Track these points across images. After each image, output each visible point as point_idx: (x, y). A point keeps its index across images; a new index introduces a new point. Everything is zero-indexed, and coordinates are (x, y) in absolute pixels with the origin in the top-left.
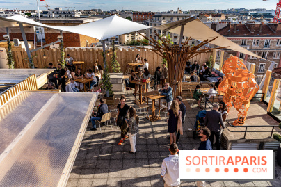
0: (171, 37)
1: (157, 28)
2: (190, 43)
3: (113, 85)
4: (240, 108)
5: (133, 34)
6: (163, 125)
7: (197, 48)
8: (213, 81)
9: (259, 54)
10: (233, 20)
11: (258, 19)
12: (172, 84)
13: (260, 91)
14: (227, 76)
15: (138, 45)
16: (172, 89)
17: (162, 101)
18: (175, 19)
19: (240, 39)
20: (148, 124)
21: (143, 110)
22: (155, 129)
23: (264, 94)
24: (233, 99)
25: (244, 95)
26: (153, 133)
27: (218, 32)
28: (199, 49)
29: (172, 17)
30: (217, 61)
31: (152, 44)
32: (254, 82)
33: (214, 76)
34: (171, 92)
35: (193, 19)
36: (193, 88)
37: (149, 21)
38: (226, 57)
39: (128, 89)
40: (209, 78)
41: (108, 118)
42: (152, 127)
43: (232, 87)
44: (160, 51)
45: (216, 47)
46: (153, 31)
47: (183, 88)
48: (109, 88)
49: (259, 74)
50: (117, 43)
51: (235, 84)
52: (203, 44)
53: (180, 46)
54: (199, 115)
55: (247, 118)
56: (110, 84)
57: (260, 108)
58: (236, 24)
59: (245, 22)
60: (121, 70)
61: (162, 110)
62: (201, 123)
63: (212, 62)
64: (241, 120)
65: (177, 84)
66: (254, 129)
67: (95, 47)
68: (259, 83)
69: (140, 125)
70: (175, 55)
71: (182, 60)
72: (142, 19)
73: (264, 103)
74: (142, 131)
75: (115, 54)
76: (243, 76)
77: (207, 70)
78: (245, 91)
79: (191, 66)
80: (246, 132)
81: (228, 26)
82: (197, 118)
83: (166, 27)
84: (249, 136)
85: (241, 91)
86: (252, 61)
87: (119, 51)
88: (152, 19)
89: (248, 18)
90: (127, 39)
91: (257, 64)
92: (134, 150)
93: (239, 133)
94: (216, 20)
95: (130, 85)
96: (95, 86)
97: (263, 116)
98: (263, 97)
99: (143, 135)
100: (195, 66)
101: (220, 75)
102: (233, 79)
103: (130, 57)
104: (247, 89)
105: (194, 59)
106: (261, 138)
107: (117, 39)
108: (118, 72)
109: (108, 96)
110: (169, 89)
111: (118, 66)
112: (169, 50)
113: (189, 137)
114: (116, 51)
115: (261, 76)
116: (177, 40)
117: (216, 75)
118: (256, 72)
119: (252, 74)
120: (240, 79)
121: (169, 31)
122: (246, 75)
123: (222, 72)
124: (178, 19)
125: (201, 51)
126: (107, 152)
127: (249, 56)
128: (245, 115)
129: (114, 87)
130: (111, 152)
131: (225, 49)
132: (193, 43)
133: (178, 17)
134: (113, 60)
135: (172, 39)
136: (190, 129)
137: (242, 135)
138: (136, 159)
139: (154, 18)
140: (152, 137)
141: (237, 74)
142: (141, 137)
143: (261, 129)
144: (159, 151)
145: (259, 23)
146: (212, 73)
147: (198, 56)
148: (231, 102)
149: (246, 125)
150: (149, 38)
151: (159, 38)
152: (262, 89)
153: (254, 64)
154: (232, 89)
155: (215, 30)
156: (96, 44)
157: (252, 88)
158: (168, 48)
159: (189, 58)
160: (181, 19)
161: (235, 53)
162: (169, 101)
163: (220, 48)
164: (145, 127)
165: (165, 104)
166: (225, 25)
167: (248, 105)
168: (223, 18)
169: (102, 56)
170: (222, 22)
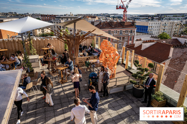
0: (68, 30)
1: (59, 25)
2: (80, 34)
3: (32, 64)
4: (112, 68)
5: (43, 29)
6: (70, 85)
7: (84, 36)
8: (96, 55)
9: (118, 38)
10: (103, 20)
11: (115, 19)
12: (72, 59)
13: (121, 58)
14: (103, 51)
15: (47, 36)
16: (73, 62)
17: (67, 70)
18: (69, 20)
19: (108, 30)
20: (60, 86)
21: (55, 78)
22: (64, 88)
23: (123, 60)
24: (108, 64)
25: (113, 61)
26: (64, 91)
27: (96, 26)
28: (86, 37)
29: (67, 18)
30: (97, 43)
31: (57, 35)
32: (117, 53)
33: (96, 52)
34: (72, 64)
35: (80, 19)
36: (85, 60)
37: (52, 20)
38: (101, 40)
39: (43, 65)
40: (93, 54)
41: (31, 86)
42: (62, 87)
43: (107, 57)
44: (62, 39)
45: (95, 35)
46: (56, 27)
47: (79, 61)
48: (29, 66)
49: (119, 49)
50: (32, 36)
51: (108, 55)
52: (87, 34)
53: (75, 35)
54: (90, 76)
55: (116, 74)
56: (30, 63)
57: (122, 67)
58: (104, 22)
59: (109, 21)
60: (37, 53)
61: (68, 76)
62: (92, 80)
63: (94, 44)
64: (113, 75)
65: (75, 59)
66: (120, 79)
67: (15, 39)
68: (120, 54)
69: (54, 88)
70: (72, 41)
71: (76, 44)
72: (48, 19)
73: (123, 65)
74: (56, 91)
75: (32, 43)
76: (112, 50)
77: (92, 49)
78: (114, 59)
79: (82, 47)
80: (116, 81)
81: (100, 23)
82: (90, 78)
83: (65, 24)
84: (118, 84)
85: (111, 59)
86: (115, 42)
87: (34, 41)
88: (54, 19)
89: (110, 19)
90: (39, 32)
91: (118, 44)
92: (52, 104)
93: (113, 83)
94: (93, 20)
95: (44, 62)
96: (19, 65)
97: (123, 72)
98: (123, 61)
99: (57, 93)
100: (85, 47)
101: (99, 51)
102: (107, 53)
103: (42, 44)
104: (114, 57)
105: (84, 43)
106: (124, 83)
107: (31, 33)
108: (34, 54)
109: (29, 71)
110: (71, 62)
111: (34, 50)
112: (68, 38)
113: (86, 90)
114: (32, 41)
115: (120, 50)
116: (72, 32)
117: (97, 51)
118: (118, 48)
119: (116, 49)
120: (110, 53)
121: (66, 26)
122: (113, 50)
123: (100, 49)
124: (71, 19)
125: (87, 38)
126: (33, 109)
127: (113, 39)
128: (115, 72)
129: (33, 65)
130: (36, 109)
131: (100, 36)
132: (82, 33)
133: (71, 18)
134: (30, 47)
135: (69, 31)
136: (86, 85)
137: (114, 84)
138: (54, 110)
139: (56, 19)
140: (63, 94)
141: (108, 50)
142: (56, 95)
143: (123, 79)
144: (69, 102)
145: (116, 21)
146: (95, 50)
147: (86, 41)
148: (107, 66)
149: (116, 77)
150: (54, 31)
151: (61, 31)
152: (121, 57)
153: (116, 44)
154: (106, 59)
155: (94, 25)
156: (16, 36)
157: (117, 57)
158: (67, 37)
159: (81, 42)
160: (73, 19)
161: (106, 38)
162: (71, 69)
163: (97, 36)
164: (58, 88)
165: (69, 72)
166: (98, 23)
167: (116, 66)
168: (97, 19)
169: (22, 45)
170: (97, 21)
